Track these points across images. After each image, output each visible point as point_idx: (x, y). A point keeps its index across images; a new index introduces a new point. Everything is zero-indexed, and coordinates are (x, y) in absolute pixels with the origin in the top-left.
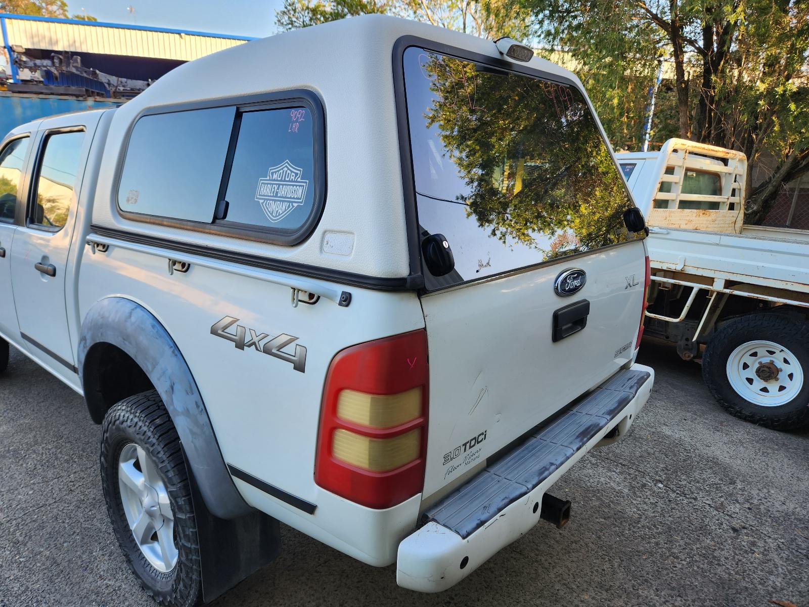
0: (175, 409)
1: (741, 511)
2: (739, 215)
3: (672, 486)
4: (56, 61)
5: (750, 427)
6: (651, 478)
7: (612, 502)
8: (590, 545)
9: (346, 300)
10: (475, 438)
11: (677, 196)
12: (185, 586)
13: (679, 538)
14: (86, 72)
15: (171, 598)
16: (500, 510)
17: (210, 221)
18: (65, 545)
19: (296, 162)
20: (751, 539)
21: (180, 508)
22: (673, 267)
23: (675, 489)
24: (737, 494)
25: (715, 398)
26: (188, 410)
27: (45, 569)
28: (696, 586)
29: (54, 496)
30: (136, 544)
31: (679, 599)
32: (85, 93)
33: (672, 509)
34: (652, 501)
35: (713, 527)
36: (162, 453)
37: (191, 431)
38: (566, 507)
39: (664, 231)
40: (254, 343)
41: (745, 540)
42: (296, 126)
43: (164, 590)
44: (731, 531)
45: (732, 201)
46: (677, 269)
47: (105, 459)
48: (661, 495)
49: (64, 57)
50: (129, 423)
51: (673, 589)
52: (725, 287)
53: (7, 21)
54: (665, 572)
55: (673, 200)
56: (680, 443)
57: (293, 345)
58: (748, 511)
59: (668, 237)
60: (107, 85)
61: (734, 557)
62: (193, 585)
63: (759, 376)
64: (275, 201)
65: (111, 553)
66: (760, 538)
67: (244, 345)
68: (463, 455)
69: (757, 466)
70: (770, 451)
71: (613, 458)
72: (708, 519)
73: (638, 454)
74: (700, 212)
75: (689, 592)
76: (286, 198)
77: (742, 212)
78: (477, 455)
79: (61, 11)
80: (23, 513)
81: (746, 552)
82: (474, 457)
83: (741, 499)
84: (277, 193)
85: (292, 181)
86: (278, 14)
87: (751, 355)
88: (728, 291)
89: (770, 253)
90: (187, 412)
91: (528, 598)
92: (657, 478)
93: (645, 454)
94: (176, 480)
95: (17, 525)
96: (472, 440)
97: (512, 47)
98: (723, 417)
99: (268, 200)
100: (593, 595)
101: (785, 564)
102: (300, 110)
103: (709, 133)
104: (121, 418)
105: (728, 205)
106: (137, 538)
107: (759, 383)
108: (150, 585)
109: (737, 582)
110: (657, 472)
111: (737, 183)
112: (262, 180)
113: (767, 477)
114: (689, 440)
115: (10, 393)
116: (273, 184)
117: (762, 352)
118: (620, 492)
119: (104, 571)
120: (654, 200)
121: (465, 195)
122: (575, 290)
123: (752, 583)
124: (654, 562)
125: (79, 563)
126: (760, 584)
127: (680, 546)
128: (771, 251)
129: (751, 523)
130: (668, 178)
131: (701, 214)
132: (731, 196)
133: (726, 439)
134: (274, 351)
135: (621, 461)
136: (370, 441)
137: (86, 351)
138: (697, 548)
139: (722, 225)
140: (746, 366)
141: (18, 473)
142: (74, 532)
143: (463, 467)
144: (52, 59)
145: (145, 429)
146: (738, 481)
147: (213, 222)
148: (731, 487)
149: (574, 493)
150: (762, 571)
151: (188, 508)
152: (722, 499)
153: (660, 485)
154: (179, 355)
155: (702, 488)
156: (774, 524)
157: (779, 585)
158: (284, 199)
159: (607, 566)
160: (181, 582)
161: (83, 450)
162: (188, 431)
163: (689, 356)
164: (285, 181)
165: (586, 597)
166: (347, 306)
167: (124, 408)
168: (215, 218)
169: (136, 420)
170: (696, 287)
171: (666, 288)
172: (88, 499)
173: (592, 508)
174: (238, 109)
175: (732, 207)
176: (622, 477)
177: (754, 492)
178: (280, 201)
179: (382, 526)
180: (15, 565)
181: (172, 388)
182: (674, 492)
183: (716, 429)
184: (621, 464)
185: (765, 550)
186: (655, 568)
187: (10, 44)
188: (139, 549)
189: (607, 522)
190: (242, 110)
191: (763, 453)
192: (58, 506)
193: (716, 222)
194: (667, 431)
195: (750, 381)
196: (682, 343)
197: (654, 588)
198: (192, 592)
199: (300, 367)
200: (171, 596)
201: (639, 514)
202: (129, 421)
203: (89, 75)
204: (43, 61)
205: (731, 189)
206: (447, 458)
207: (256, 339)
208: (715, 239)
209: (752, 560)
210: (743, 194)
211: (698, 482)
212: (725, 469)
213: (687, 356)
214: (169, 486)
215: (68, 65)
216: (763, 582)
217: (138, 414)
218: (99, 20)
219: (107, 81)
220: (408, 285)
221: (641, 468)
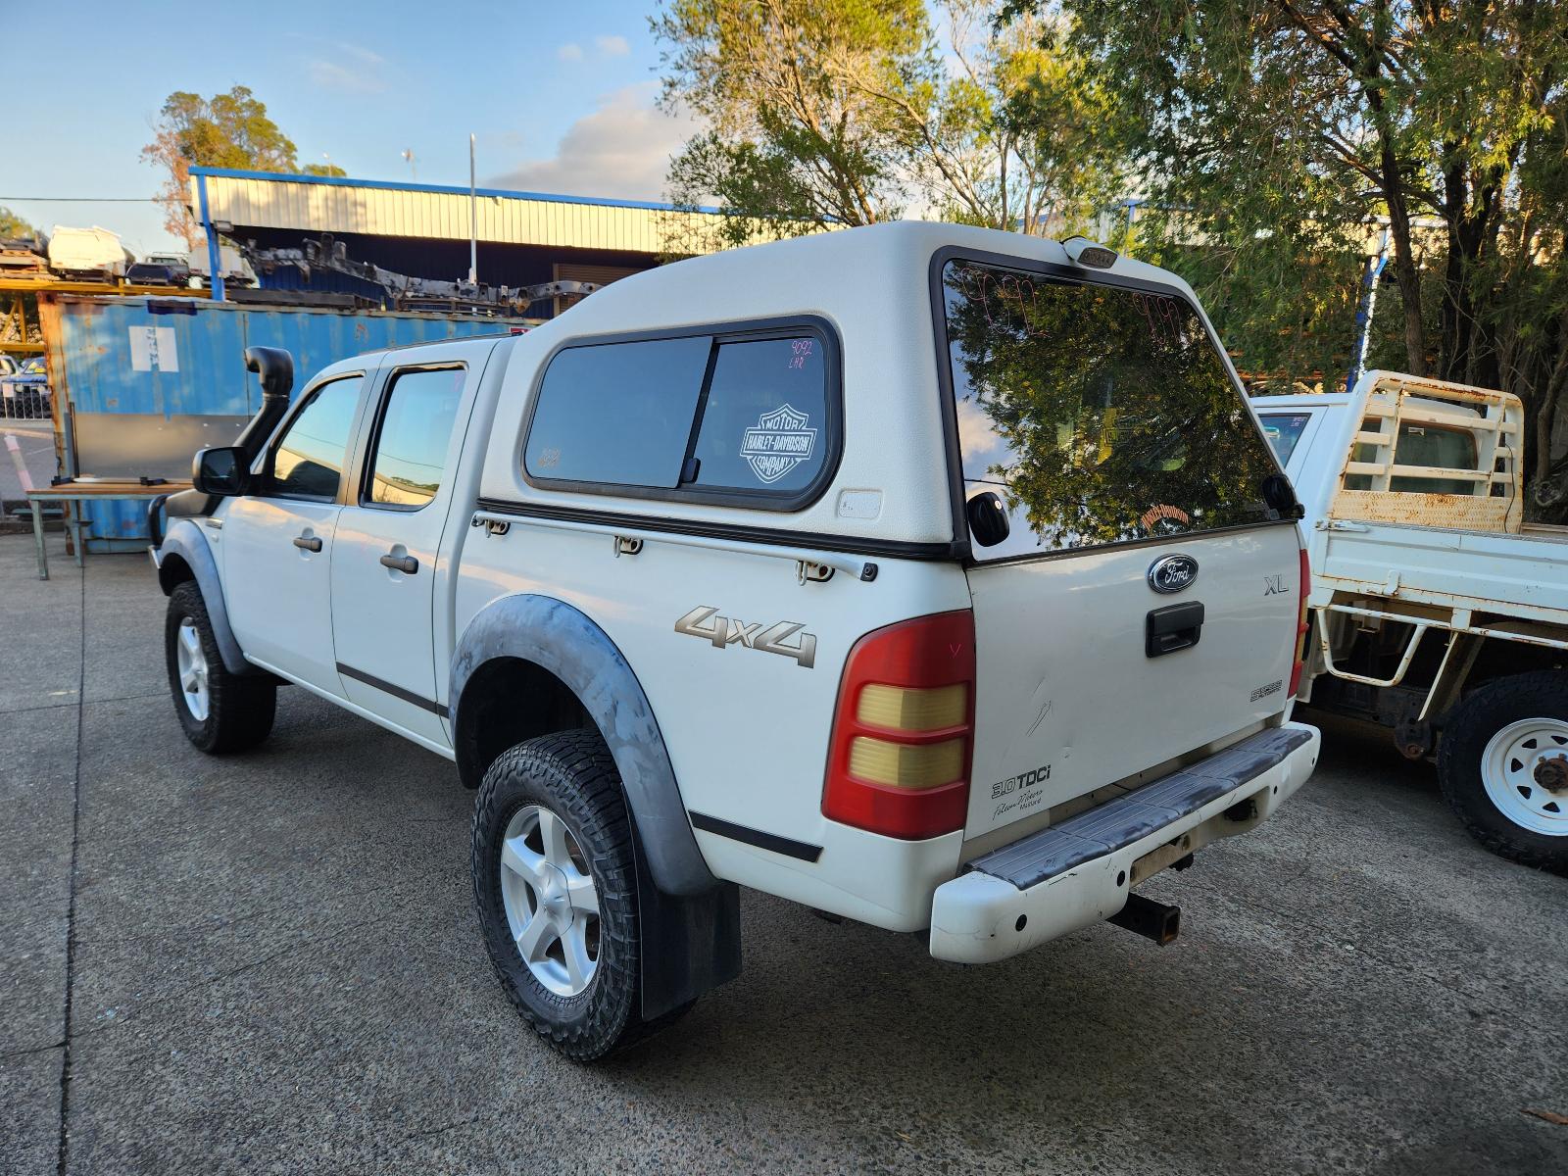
0: (618, 739)
1: (1489, 990)
2: (1514, 505)
3: (1369, 950)
4: (310, 251)
5: (1525, 873)
6: (1333, 936)
7: (1263, 966)
8: (1221, 1020)
9: (871, 574)
10: (1034, 772)
11: (1386, 469)
12: (610, 1004)
13: (1374, 1020)
14: (356, 268)
15: (584, 1028)
16: (1070, 866)
17: (675, 485)
18: (406, 973)
19: (799, 406)
20: (1501, 1027)
21: (611, 885)
22: (1378, 590)
23: (1374, 954)
24: (1486, 965)
25: (1462, 821)
26: (636, 738)
27: (383, 1001)
28: (1397, 1083)
29: (377, 912)
30: (523, 962)
31: (1366, 1098)
32: (353, 303)
33: (1367, 980)
34: (1332, 967)
35: (1437, 1009)
36: (587, 808)
37: (640, 766)
38: (1171, 914)
39: (1362, 528)
40: (741, 638)
41: (1490, 1029)
42: (799, 362)
43: (571, 1020)
44: (1467, 1015)
45: (1498, 480)
46: (1385, 592)
47: (483, 833)
48: (1350, 961)
49: (323, 244)
50: (533, 772)
51: (1357, 1084)
52: (1471, 625)
53: (208, 180)
54: (1345, 1063)
55: (1380, 476)
56: (1392, 890)
57: (797, 634)
58: (1501, 990)
59: (1368, 537)
60: (389, 290)
61: (1467, 1050)
62: (623, 1001)
63: (1539, 782)
64: (769, 456)
65: (474, 986)
66: (1517, 1028)
67: (726, 641)
68: (1017, 793)
69: (1528, 930)
70: (1556, 908)
71: (1268, 905)
72: (1428, 998)
73: (1313, 902)
74: (1436, 497)
75: (1384, 1091)
76: (785, 451)
77: (1519, 499)
78: (1036, 798)
79: (285, 159)
80: (335, 933)
81: (1490, 1045)
82: (1033, 800)
83: (1489, 972)
84: (772, 446)
85: (794, 430)
86: (675, 162)
87: (1524, 746)
88: (1477, 630)
89: (1548, 564)
90: (635, 741)
91: (1116, 1080)
92: (1345, 937)
93: (1325, 903)
94: (607, 845)
95: (331, 946)
96: (1030, 774)
97: (1085, 250)
98: (1476, 855)
99: (758, 455)
100: (1223, 1083)
101: (1557, 1065)
102: (806, 341)
103: (1464, 360)
104: (521, 766)
105: (1490, 487)
106: (526, 951)
107: (1541, 796)
108: (547, 1017)
109: (1468, 1083)
110: (1346, 929)
111: (1506, 449)
112: (749, 431)
113: (1544, 945)
114: (1409, 886)
115: (277, 773)
116: (766, 435)
117: (1544, 739)
118: (1278, 953)
119: (469, 1008)
120: (1342, 475)
121: (1005, 466)
122: (1179, 587)
123: (1495, 1085)
124: (1328, 1048)
125: (432, 997)
126: (1509, 1087)
127: (1375, 1030)
128: (1550, 560)
129: (1505, 1007)
130: (1369, 437)
131: (1436, 502)
132: (1496, 471)
133: (1477, 888)
134: (770, 645)
135: (1282, 910)
136: (901, 749)
137: (469, 674)
138: (1404, 1035)
139: (1480, 523)
140: (1516, 765)
141: (315, 881)
142: (416, 959)
143: (1018, 810)
144: (303, 248)
145: (560, 777)
146: (1490, 949)
147: (679, 487)
148: (1477, 956)
149: (1196, 950)
150: (1514, 1071)
151: (623, 884)
152: (1457, 972)
153: (1349, 947)
154: (625, 664)
155: (1423, 954)
156: (1547, 1010)
157: (1542, 1091)
158: (781, 454)
159: (1247, 1049)
160: (604, 999)
161: (406, 854)
162: (635, 766)
163: (1416, 752)
164: (783, 430)
165: (1210, 1085)
166: (872, 580)
167: (524, 752)
168: (681, 481)
169: (545, 766)
170: (1422, 624)
171: (1371, 629)
172: (427, 918)
173: (1227, 971)
174: (714, 340)
175: (1498, 490)
176: (1284, 932)
177: (1518, 965)
178: (777, 456)
179: (915, 864)
180: (340, 995)
181: (615, 708)
182: (1371, 957)
183: (1461, 873)
184: (1281, 914)
185: (1524, 1044)
186: (1330, 1056)
187: (212, 218)
188: (528, 969)
189: (1252, 992)
190: (719, 341)
191: (1543, 911)
192: (384, 925)
193: (1469, 517)
194: (1368, 871)
195: (1525, 792)
196: (1402, 727)
197: (1325, 1081)
198: (619, 1014)
199: (807, 662)
200: (584, 1026)
201: (1308, 985)
202: (534, 768)
203: (361, 273)
204: (289, 251)
205: (1494, 459)
206: (998, 791)
207: (743, 632)
208: (1452, 540)
209: (1499, 1056)
210: (1519, 467)
211: (1418, 946)
212: (1469, 930)
213: (1414, 751)
214: (594, 853)
215: (329, 256)
216: (1513, 1085)
217: (548, 758)
218: (350, 176)
219: (389, 283)
220: (952, 552)
221: (1318, 921)
